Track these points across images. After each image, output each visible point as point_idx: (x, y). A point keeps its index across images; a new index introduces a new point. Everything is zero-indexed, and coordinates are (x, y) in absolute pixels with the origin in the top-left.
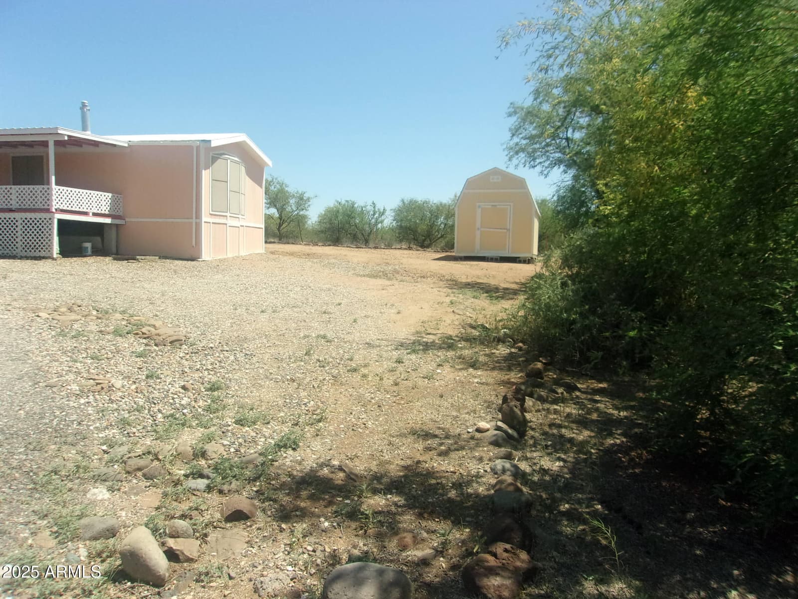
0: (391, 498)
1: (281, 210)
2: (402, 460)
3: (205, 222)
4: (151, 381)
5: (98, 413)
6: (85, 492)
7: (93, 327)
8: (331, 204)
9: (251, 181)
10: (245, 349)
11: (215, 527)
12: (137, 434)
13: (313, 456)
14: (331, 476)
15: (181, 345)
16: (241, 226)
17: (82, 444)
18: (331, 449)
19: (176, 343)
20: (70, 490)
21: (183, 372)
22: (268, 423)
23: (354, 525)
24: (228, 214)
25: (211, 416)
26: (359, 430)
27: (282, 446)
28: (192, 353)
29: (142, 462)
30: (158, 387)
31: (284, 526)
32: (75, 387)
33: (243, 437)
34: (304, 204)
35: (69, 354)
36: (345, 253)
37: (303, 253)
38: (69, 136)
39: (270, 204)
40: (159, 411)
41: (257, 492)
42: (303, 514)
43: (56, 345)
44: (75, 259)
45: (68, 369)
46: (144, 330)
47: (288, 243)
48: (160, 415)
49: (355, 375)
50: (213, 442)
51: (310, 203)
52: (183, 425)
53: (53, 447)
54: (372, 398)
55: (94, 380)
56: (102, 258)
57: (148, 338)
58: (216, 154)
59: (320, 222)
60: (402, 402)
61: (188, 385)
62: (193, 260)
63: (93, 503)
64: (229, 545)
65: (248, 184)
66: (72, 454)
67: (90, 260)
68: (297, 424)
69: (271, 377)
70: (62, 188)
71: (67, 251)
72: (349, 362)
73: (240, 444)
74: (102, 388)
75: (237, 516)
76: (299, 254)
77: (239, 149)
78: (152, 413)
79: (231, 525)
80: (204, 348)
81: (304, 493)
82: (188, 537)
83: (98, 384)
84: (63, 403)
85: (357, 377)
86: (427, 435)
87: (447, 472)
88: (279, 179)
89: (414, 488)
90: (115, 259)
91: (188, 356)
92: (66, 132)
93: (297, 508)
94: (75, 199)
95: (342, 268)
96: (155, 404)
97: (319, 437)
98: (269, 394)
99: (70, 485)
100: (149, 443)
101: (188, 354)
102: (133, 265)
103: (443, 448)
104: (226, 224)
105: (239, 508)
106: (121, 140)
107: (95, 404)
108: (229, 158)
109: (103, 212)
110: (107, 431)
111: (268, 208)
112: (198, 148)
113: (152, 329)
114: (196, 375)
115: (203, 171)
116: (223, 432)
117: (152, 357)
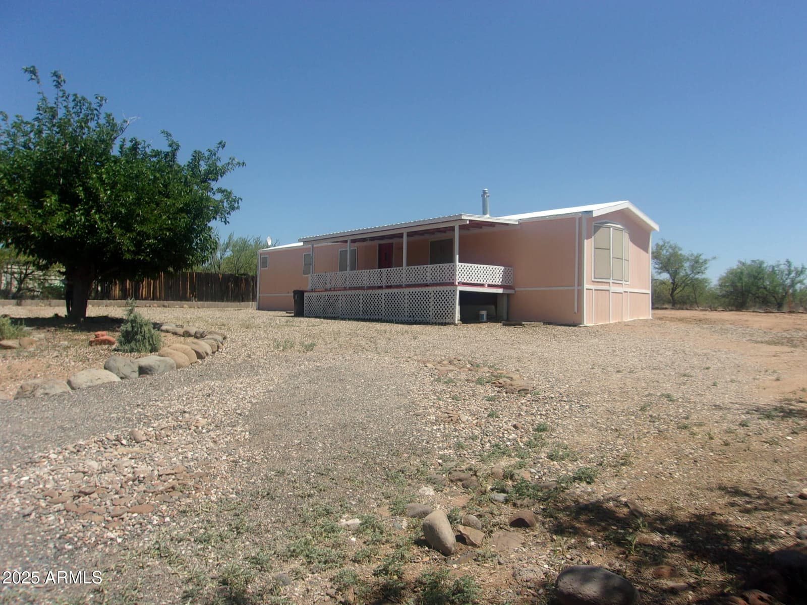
0: (668, 538)
1: (674, 275)
2: (696, 509)
3: (587, 289)
4: (491, 419)
5: (443, 437)
6: (419, 488)
7: (463, 376)
8: (734, 265)
9: (634, 247)
10: (583, 401)
11: (501, 528)
12: (466, 456)
13: (605, 491)
14: (614, 509)
15: (526, 394)
16: (625, 292)
17: (426, 456)
18: (625, 489)
19: (523, 391)
20: (409, 485)
21: (520, 415)
22: (576, 461)
23: (618, 550)
24: (611, 281)
25: (530, 450)
26: (663, 478)
27: (578, 478)
28: (533, 401)
29: (462, 475)
30: (495, 424)
31: (555, 537)
32: (433, 418)
33: (549, 468)
34: (700, 267)
35: (437, 394)
36: (746, 319)
37: (695, 318)
38: (470, 220)
39: (661, 268)
40: (489, 441)
41: (543, 509)
42: (576, 532)
43: (430, 387)
44: (472, 324)
45: (432, 404)
46: (501, 381)
47: (682, 309)
48: (488, 444)
49: (684, 432)
50: (523, 469)
51: (707, 265)
52: (504, 453)
53: (406, 455)
54: (691, 453)
55: (448, 413)
56: (495, 324)
57: (502, 387)
58: (596, 224)
59: (720, 285)
60: (725, 461)
61: (519, 425)
62: (575, 325)
63: (421, 496)
64: (507, 542)
65: (631, 250)
66: (416, 462)
67: (484, 326)
68: (601, 465)
69: (596, 425)
70: (463, 264)
71: (467, 318)
72: (684, 420)
73: (545, 474)
74: (452, 420)
75: (519, 523)
76: (690, 320)
77: (622, 216)
78: (483, 442)
79: (515, 529)
80: (545, 398)
81: (583, 517)
82: (478, 529)
83: (450, 417)
84: (421, 427)
85: (685, 433)
86: (736, 492)
87: (742, 527)
88: (672, 243)
89: (696, 534)
90: (504, 325)
91: (528, 403)
92: (467, 217)
93: (573, 527)
94: (474, 273)
95: (737, 333)
96: (487, 436)
97: (618, 477)
98: (589, 439)
99: (410, 481)
100: (473, 463)
101: (529, 401)
102: (518, 330)
103: (749, 506)
104: (609, 291)
105: (522, 517)
106: (512, 219)
107: (443, 431)
108: (612, 226)
109: (496, 283)
110: (446, 451)
111: (660, 273)
112: (580, 219)
113: (508, 381)
114: (529, 418)
115: (585, 241)
116: (534, 463)
117: (499, 402)
